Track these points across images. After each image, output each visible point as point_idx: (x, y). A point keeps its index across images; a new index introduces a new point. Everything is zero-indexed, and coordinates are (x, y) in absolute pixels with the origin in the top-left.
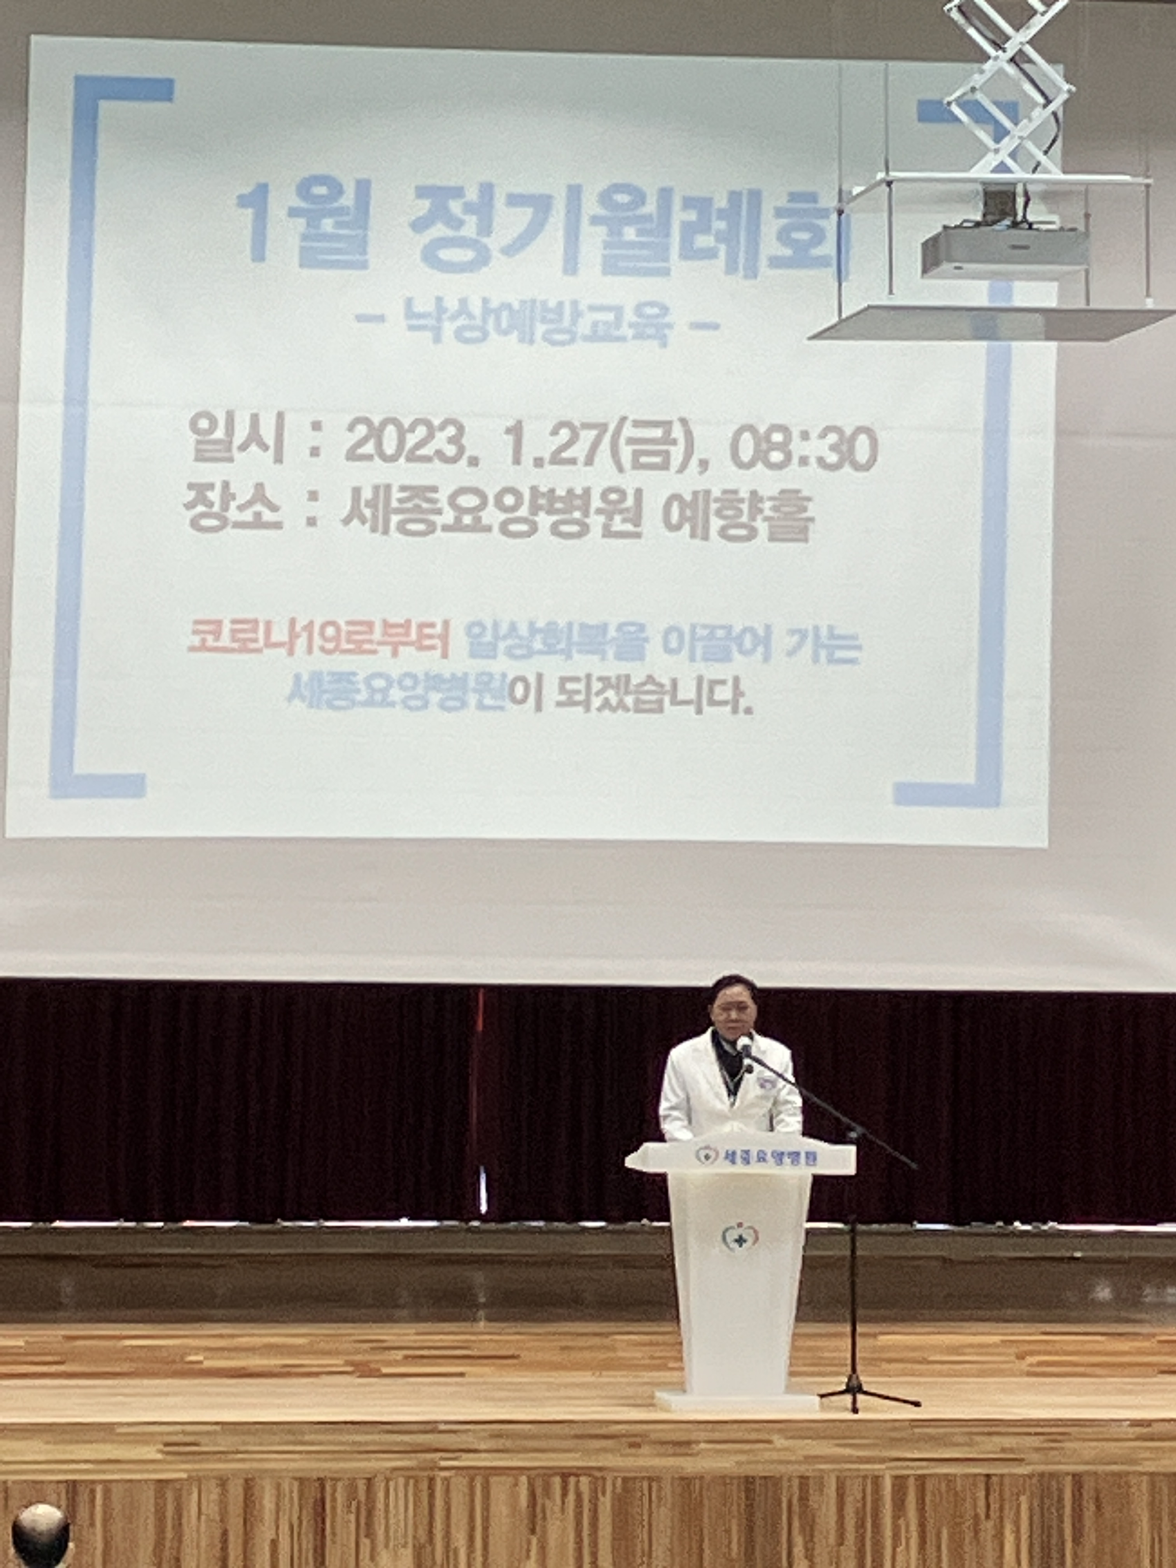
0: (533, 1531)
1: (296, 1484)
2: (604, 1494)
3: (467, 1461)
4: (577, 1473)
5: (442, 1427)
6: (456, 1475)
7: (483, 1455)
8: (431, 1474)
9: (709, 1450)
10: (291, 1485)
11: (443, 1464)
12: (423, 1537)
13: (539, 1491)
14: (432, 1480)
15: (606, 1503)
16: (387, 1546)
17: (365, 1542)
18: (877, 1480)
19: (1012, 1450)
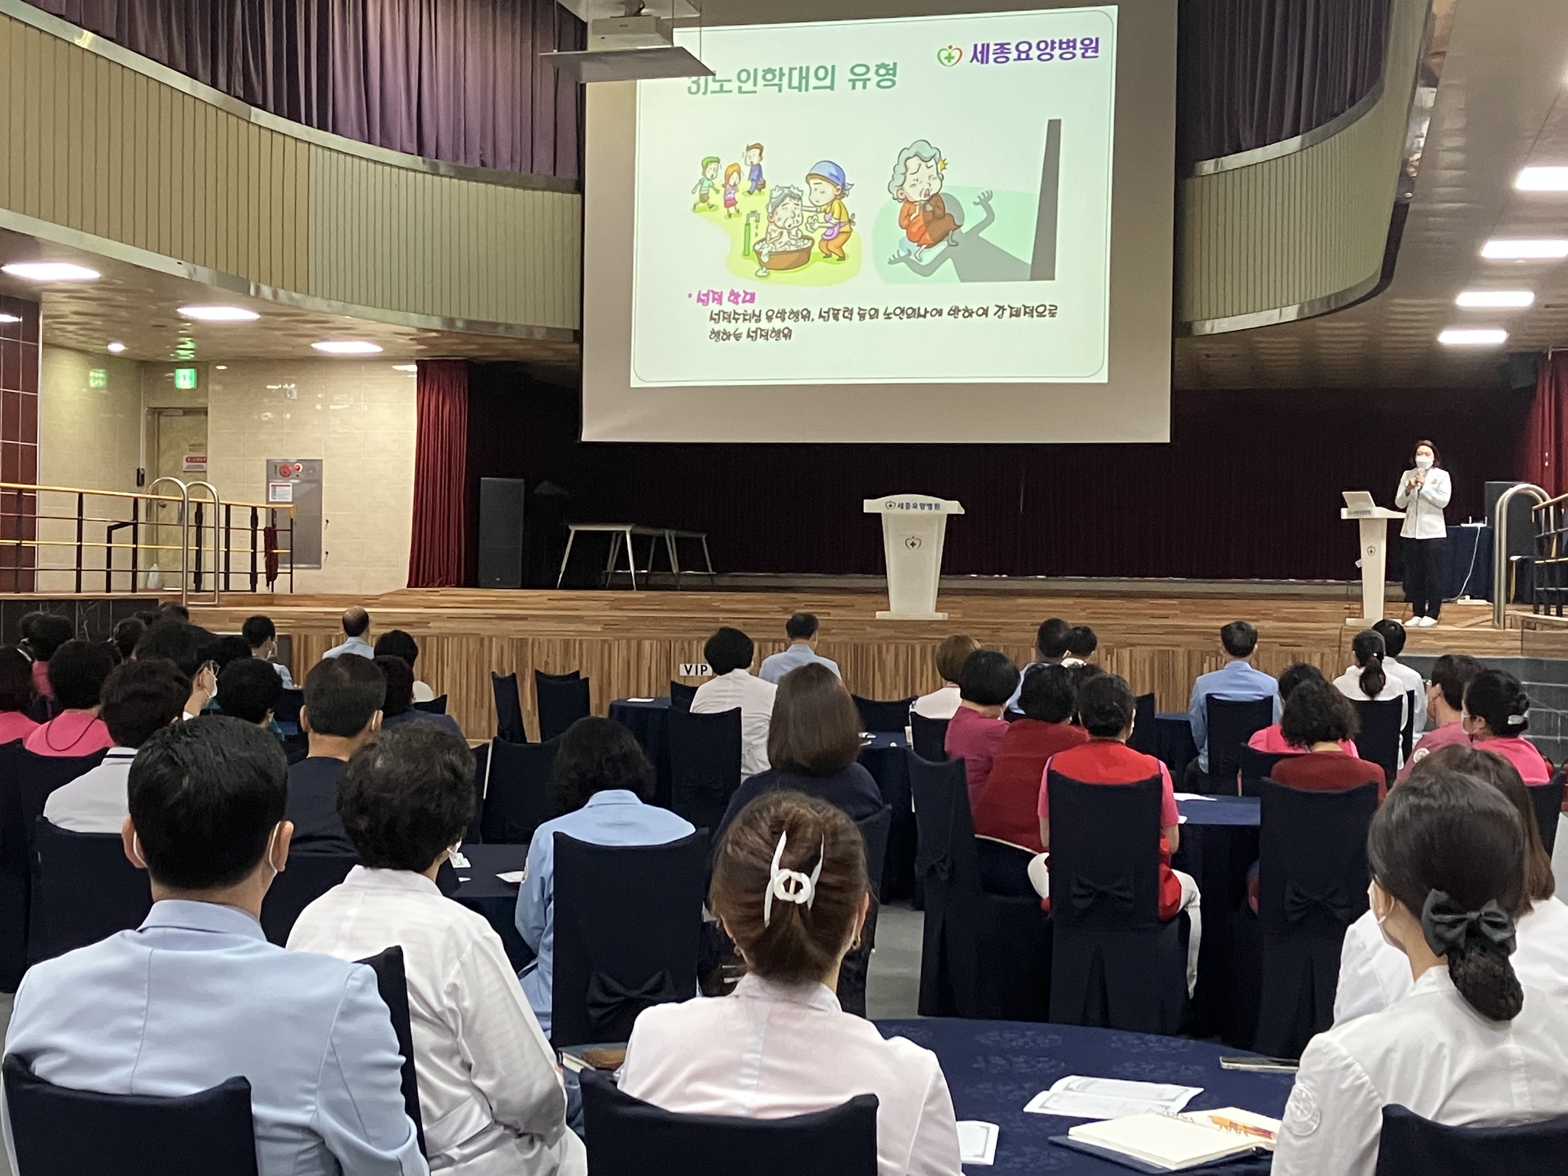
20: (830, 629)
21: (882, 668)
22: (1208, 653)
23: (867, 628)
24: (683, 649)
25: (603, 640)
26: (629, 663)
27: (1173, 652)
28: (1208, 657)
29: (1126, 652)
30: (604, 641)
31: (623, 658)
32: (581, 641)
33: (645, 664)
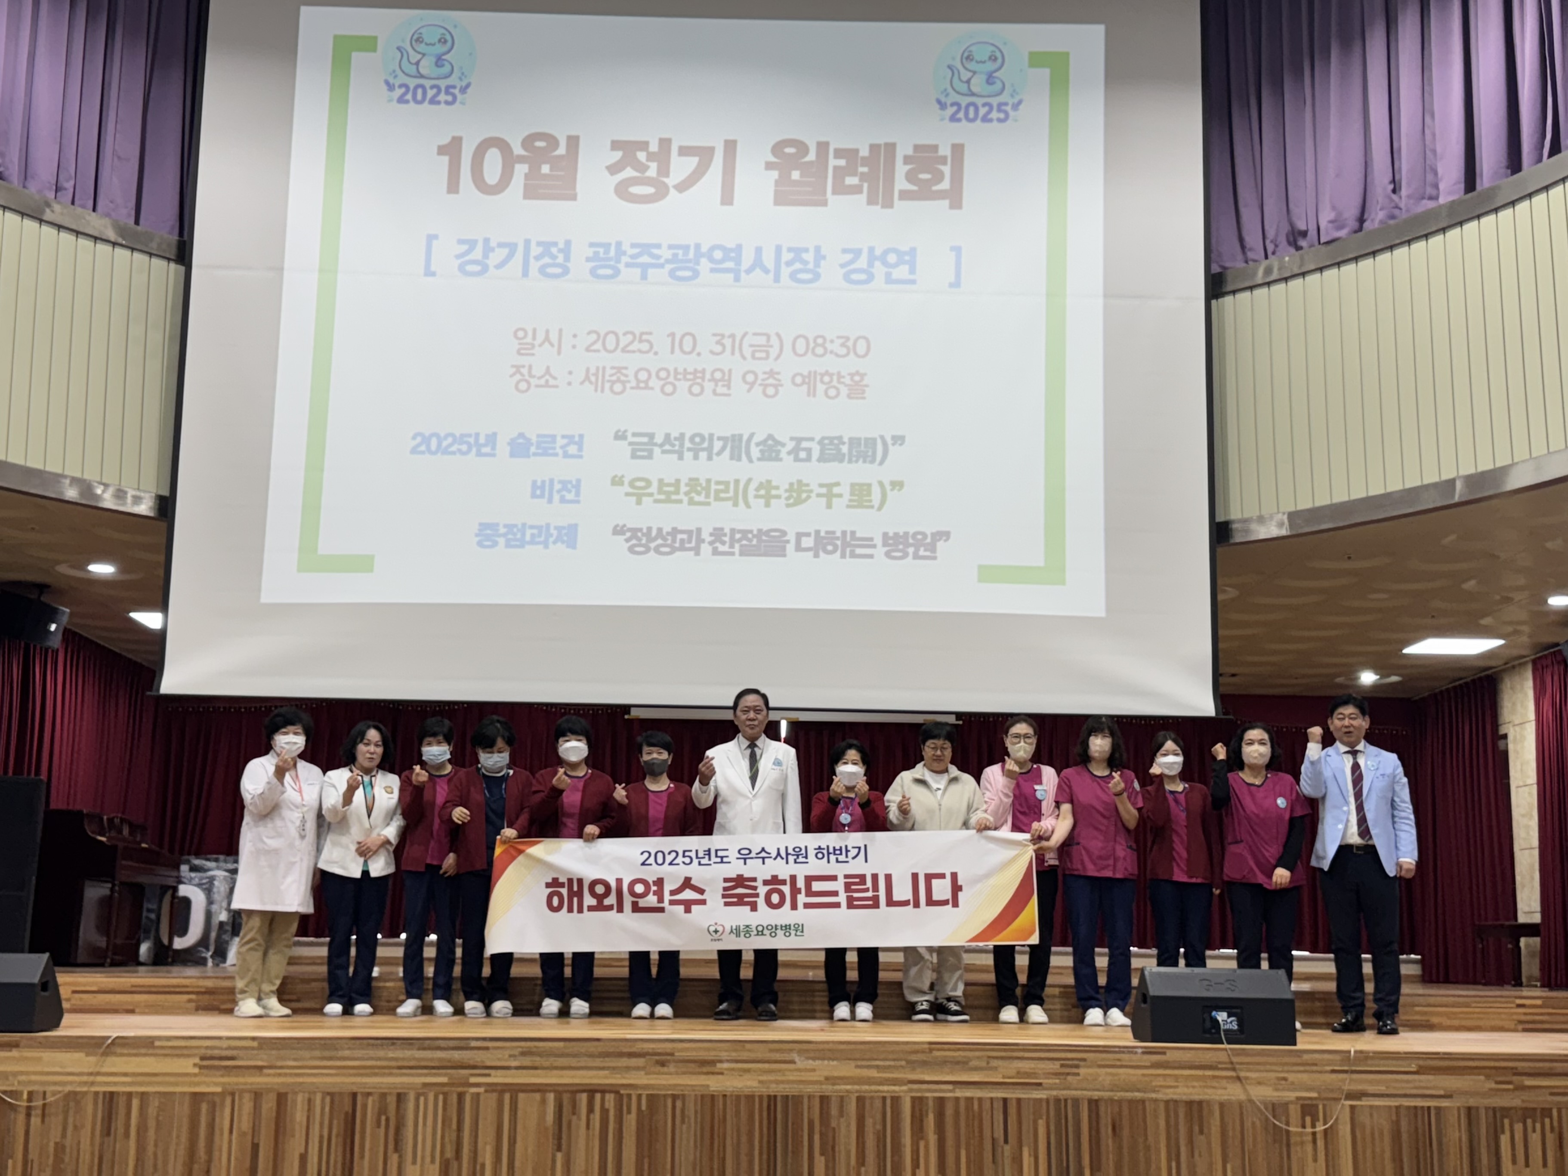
0: (559, 1149)
1: (328, 1099)
2: (629, 1112)
3: (497, 1078)
4: (603, 1090)
5: (474, 1044)
6: (486, 1091)
7: (513, 1071)
8: (460, 1089)
9: (733, 1069)
10: (323, 1099)
11: (473, 1080)
12: (449, 1154)
13: (566, 1109)
14: (461, 1096)
15: (631, 1121)
16: (414, 1162)
17: (394, 1158)
18: (896, 1100)
19: (1028, 1075)
20: (712, 1063)
21: (829, 1149)
22: (1506, 1112)
23: (795, 1056)
24: (382, 1110)
25: (195, 1094)
26: (255, 1147)
27: (1438, 1109)
28: (1506, 1122)
29: (1342, 1111)
30: (197, 1098)
31: (243, 1134)
32: (143, 1096)
33: (294, 1147)
